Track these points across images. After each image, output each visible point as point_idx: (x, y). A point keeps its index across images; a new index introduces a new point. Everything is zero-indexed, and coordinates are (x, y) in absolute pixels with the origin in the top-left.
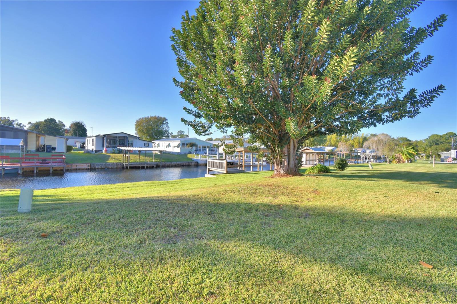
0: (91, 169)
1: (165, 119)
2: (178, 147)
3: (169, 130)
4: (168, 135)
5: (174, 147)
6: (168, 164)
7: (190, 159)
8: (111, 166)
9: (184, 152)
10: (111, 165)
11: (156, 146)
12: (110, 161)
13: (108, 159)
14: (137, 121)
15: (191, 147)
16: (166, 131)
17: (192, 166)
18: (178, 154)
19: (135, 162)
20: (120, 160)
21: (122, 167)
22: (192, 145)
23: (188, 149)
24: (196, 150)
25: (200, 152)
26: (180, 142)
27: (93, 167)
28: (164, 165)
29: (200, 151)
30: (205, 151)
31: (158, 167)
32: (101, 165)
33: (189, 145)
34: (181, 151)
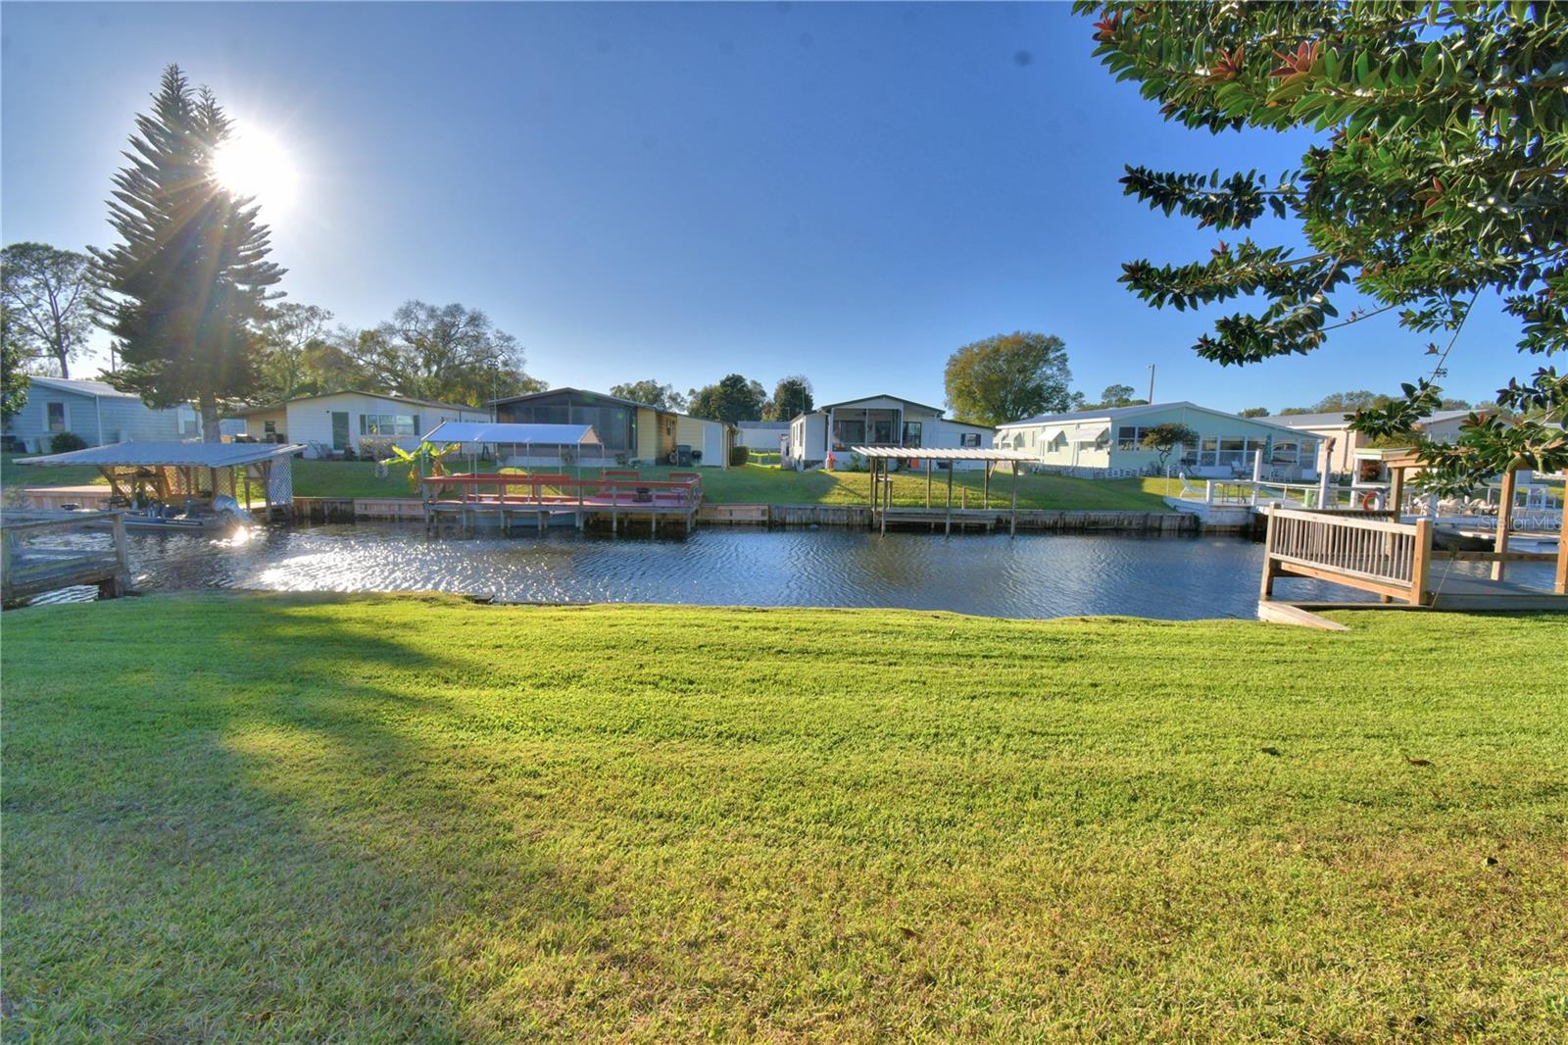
0: (773, 525)
1: (1055, 343)
2: (1099, 445)
3: (1070, 383)
4: (1063, 402)
5: (1083, 446)
6: (1049, 517)
7: (1158, 501)
8: (831, 518)
9: (1124, 468)
10: (830, 512)
11: (1009, 445)
12: (834, 499)
13: (826, 492)
14: (953, 361)
15: (1162, 447)
16: (1058, 390)
17: (1164, 534)
18: (1097, 473)
19: (916, 505)
20: (863, 498)
21: (867, 522)
22: (1169, 436)
23: (1145, 453)
24: (1188, 462)
25: (1206, 471)
26: (1109, 425)
27: (776, 517)
28: (1031, 523)
29: (1211, 464)
30: (1235, 464)
31: (1001, 527)
32: (800, 512)
33: (1152, 436)
34: (1110, 463)
